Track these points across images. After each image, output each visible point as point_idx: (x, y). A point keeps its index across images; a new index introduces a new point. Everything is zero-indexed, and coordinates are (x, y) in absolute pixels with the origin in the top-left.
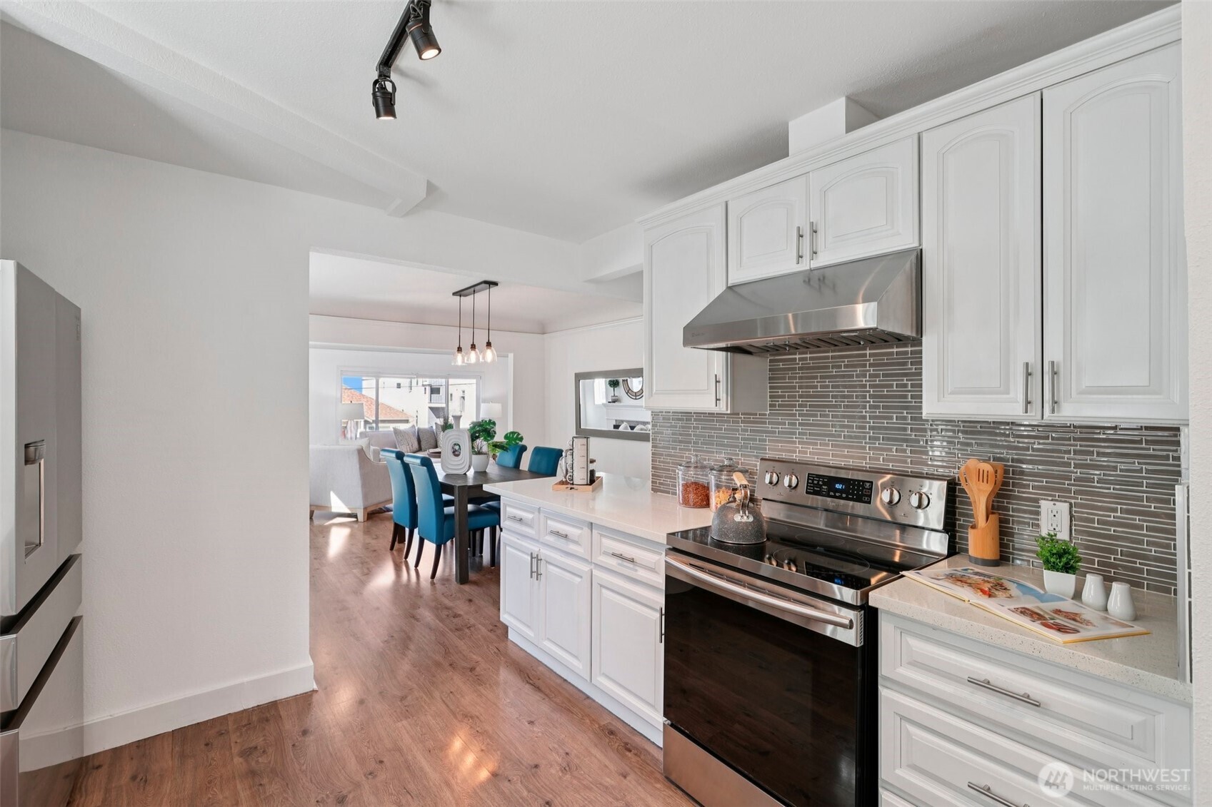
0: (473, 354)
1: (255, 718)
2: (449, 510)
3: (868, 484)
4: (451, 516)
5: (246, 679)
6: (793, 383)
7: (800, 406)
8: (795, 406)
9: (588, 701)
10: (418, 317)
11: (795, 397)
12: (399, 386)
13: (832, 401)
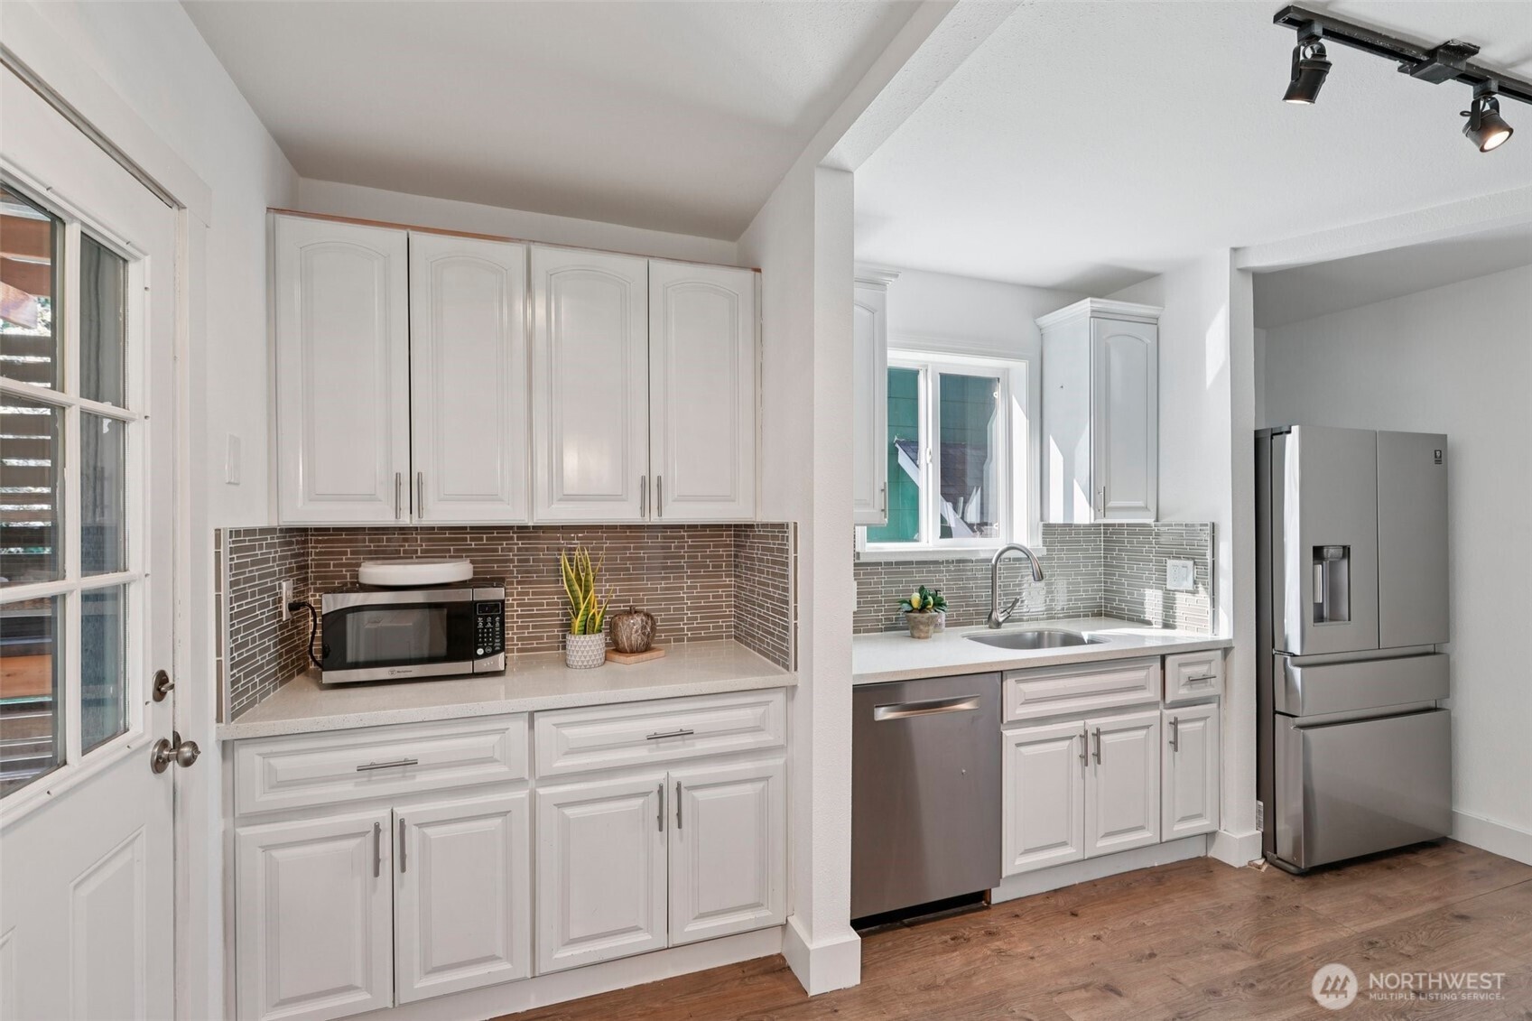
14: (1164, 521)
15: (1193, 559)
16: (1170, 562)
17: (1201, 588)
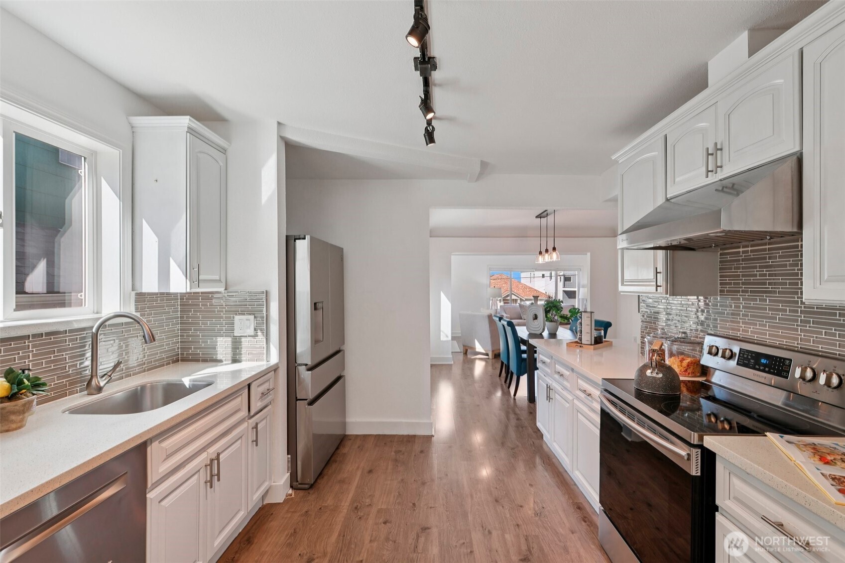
0: (547, 255)
1: (405, 439)
2: (524, 356)
3: (788, 362)
4: (525, 359)
5: (404, 420)
6: (737, 272)
7: (743, 291)
8: (739, 292)
9: (576, 487)
10: (521, 233)
11: (738, 284)
12: (543, 276)
13: (769, 288)
14: (230, 289)
15: (254, 314)
16: (237, 318)
17: (259, 333)
